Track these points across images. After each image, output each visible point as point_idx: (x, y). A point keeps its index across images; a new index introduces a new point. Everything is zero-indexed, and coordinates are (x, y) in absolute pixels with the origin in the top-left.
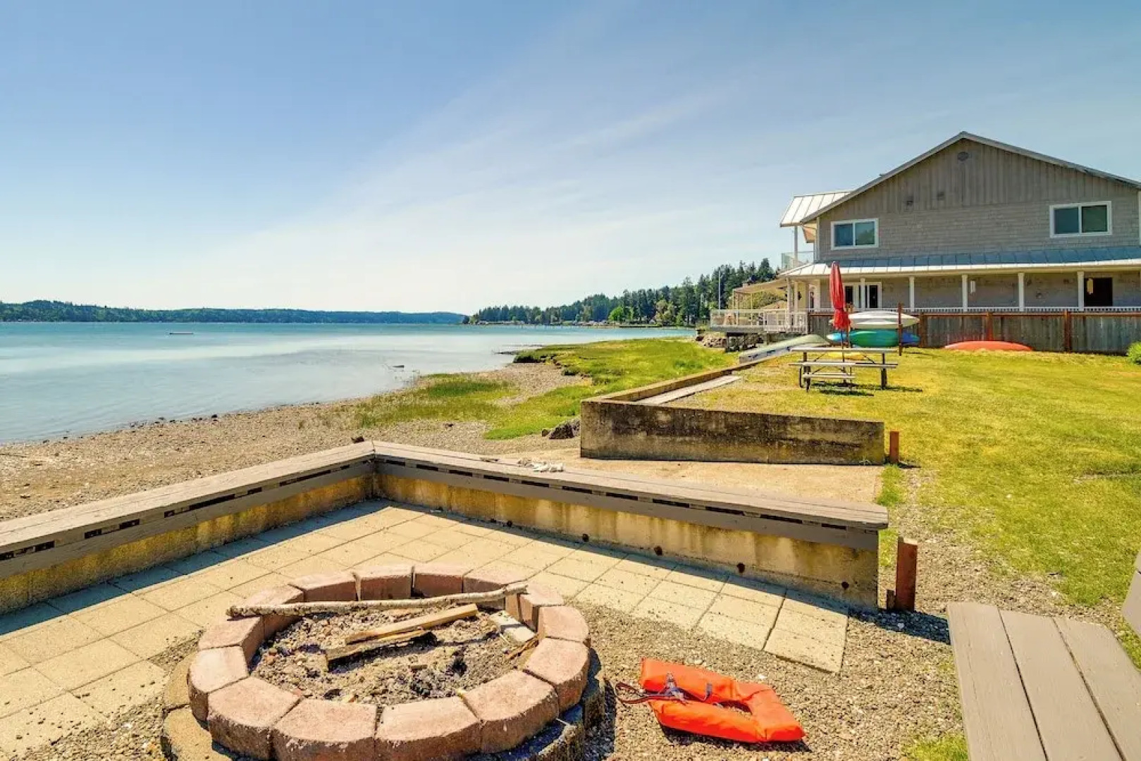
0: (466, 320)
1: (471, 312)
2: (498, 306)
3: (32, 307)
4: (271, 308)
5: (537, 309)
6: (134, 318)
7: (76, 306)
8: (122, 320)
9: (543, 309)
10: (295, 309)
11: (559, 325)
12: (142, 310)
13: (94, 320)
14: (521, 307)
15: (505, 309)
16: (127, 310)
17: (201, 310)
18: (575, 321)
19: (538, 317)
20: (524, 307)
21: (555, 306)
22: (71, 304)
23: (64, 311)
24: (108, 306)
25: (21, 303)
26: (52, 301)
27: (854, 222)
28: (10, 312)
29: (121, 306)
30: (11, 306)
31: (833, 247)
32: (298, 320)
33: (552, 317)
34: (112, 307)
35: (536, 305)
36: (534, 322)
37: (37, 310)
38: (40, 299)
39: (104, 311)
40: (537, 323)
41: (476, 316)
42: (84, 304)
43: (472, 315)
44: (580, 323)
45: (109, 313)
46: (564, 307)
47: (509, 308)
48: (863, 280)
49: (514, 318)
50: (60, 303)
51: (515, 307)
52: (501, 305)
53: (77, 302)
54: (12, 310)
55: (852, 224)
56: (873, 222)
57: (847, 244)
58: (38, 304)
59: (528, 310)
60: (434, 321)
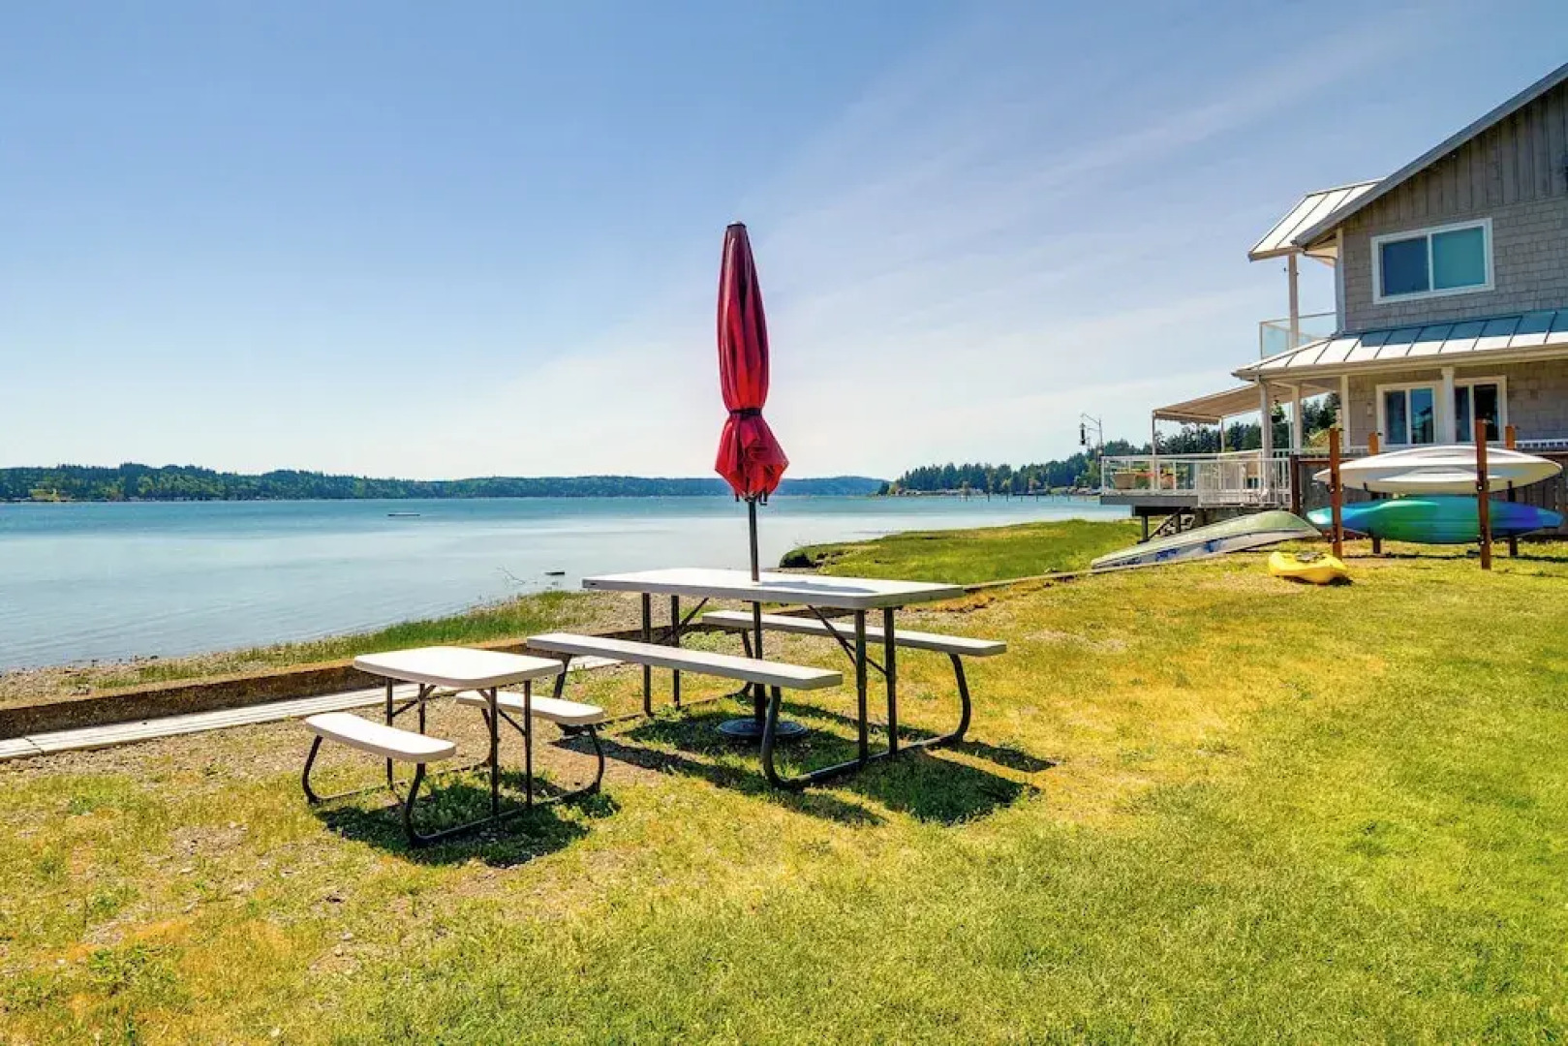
0: (884, 489)
1: (893, 475)
2: (938, 465)
3: (274, 481)
4: (588, 475)
5: (1005, 468)
6: (403, 492)
7: (328, 477)
8: (386, 496)
9: (1016, 468)
10: (623, 475)
11: (1044, 494)
12: (412, 482)
13: (350, 496)
14: (977, 466)
15: (950, 468)
16: (392, 481)
17: (491, 480)
18: (1073, 488)
19: (1007, 482)
20: (983, 466)
21: (1037, 463)
22: (322, 475)
23: (313, 483)
24: (369, 477)
25: (260, 474)
26: (297, 471)
27: (1428, 232)
28: (245, 487)
29: (385, 475)
30: (248, 479)
31: (1377, 299)
32: (626, 492)
33: (1032, 481)
34: (374, 478)
35: (1002, 463)
36: (999, 490)
37: (279, 483)
38: (282, 468)
39: (364, 484)
40: (1005, 491)
41: (900, 483)
42: (338, 474)
43: (894, 480)
44: (1081, 490)
45: (369, 486)
46: (1053, 464)
47: (957, 467)
48: (1448, 374)
49: (965, 483)
50: (307, 473)
51: (966, 467)
52: (942, 463)
53: (330, 471)
54: (248, 484)
55: (1424, 239)
56: (1479, 229)
57: (1414, 289)
58: (280, 475)
59: (989, 469)
60: (837, 491)
